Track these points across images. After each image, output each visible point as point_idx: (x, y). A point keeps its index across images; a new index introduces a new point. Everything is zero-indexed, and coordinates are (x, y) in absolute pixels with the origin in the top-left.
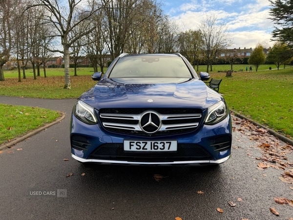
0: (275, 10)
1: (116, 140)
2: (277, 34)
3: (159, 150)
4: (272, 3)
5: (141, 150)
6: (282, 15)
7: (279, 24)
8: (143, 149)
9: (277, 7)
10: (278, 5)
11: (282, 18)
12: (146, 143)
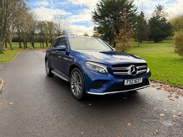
0: (94, 16)
1: (121, 80)
2: (96, 29)
3: (137, 83)
4: (93, 12)
5: (131, 84)
6: (97, 19)
7: (96, 24)
8: (132, 83)
9: (95, 15)
10: (95, 14)
11: (97, 21)
12: (133, 80)
